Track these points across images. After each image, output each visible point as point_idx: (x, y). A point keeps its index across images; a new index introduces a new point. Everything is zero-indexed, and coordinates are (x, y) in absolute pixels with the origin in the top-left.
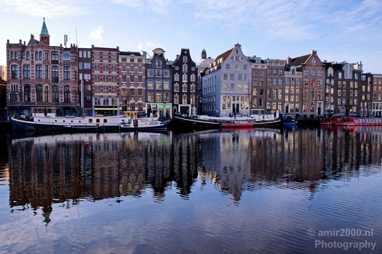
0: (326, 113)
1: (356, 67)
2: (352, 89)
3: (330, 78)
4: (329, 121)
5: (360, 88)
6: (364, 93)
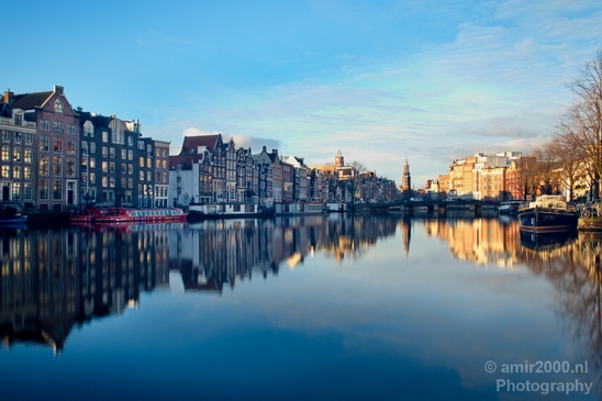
0: (83, 201)
1: (130, 126)
2: (124, 161)
3: (89, 139)
4: (87, 214)
5: (136, 161)
6: (142, 169)
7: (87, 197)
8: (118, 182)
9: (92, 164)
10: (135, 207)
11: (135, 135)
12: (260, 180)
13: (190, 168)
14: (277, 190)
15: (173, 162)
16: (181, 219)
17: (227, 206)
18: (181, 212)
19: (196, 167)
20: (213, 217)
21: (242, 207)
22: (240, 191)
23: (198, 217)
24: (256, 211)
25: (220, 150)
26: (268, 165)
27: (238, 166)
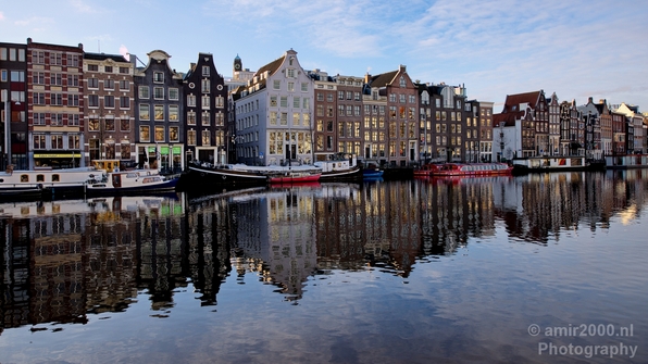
0: (422, 158)
1: (458, 92)
2: (453, 122)
3: (425, 106)
4: (426, 169)
5: (464, 121)
6: (469, 128)
7: (425, 155)
8: (449, 140)
9: (429, 126)
10: (463, 162)
11: (461, 99)
12: (586, 132)
13: (513, 124)
14: (606, 142)
15: (496, 120)
16: (506, 173)
17: (552, 161)
18: (506, 167)
19: (518, 123)
20: (538, 171)
21: (568, 161)
22: (564, 144)
23: (524, 171)
24: (583, 164)
25: (542, 106)
26: (595, 116)
27: (561, 119)
